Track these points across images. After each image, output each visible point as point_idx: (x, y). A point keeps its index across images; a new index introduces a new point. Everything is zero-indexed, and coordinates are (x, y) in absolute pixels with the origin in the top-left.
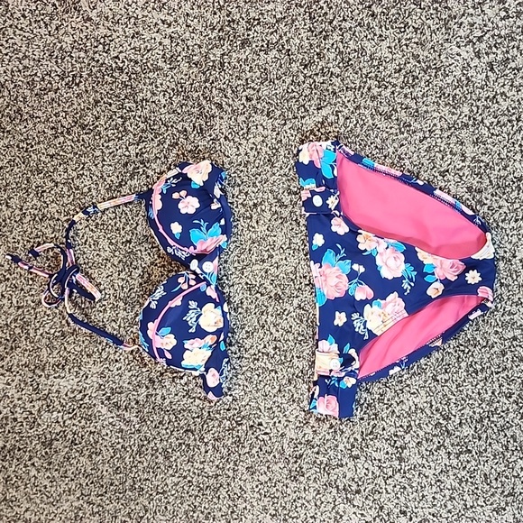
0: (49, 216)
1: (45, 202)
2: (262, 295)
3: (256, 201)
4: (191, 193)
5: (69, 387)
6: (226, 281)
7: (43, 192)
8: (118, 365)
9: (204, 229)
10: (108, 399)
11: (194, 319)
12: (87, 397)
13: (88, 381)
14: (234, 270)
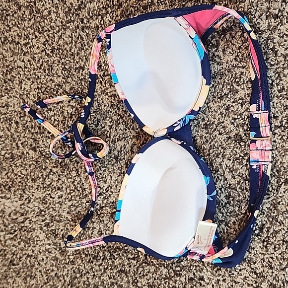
0: (10, 39)
1: (8, 26)
5: (13, 208)
7: (7, 15)
8: (60, 193)
10: (47, 225)
12: (27, 221)
13: (31, 205)
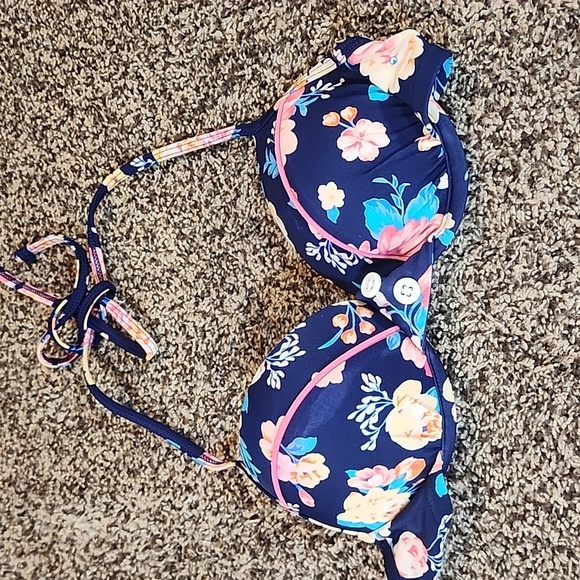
0: (56, 178)
1: (49, 150)
2: (539, 362)
3: (529, 131)
4: (369, 111)
5: (93, 534)
6: (444, 326)
7: (45, 128)
8: (192, 498)
9: (398, 199)
10: (170, 568)
11: (375, 419)
14: (464, 299)
